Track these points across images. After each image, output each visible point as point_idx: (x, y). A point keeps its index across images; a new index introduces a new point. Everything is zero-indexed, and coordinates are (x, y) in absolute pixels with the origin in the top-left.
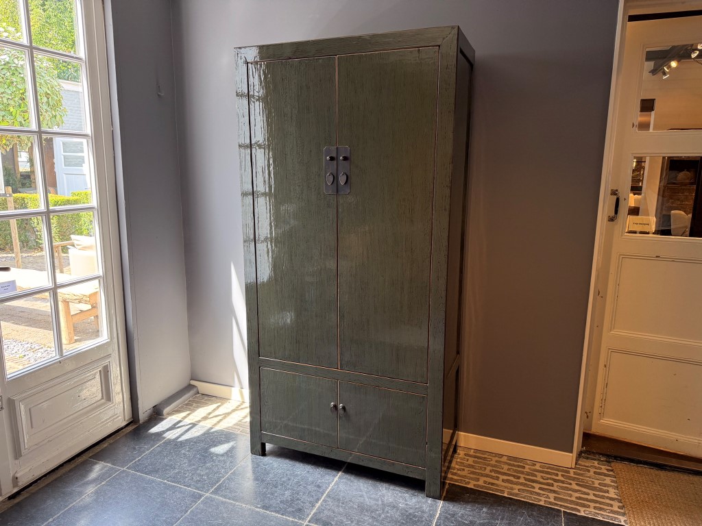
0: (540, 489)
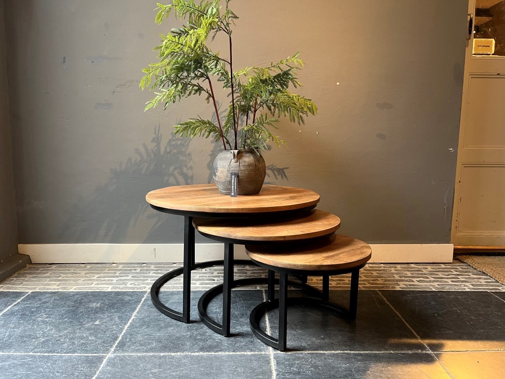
0: (452, 281)
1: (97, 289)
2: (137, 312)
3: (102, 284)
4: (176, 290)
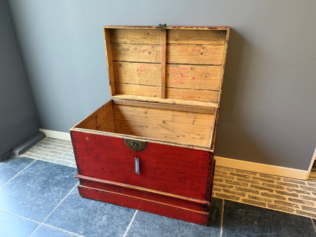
1: (66, 164)
3: (71, 160)
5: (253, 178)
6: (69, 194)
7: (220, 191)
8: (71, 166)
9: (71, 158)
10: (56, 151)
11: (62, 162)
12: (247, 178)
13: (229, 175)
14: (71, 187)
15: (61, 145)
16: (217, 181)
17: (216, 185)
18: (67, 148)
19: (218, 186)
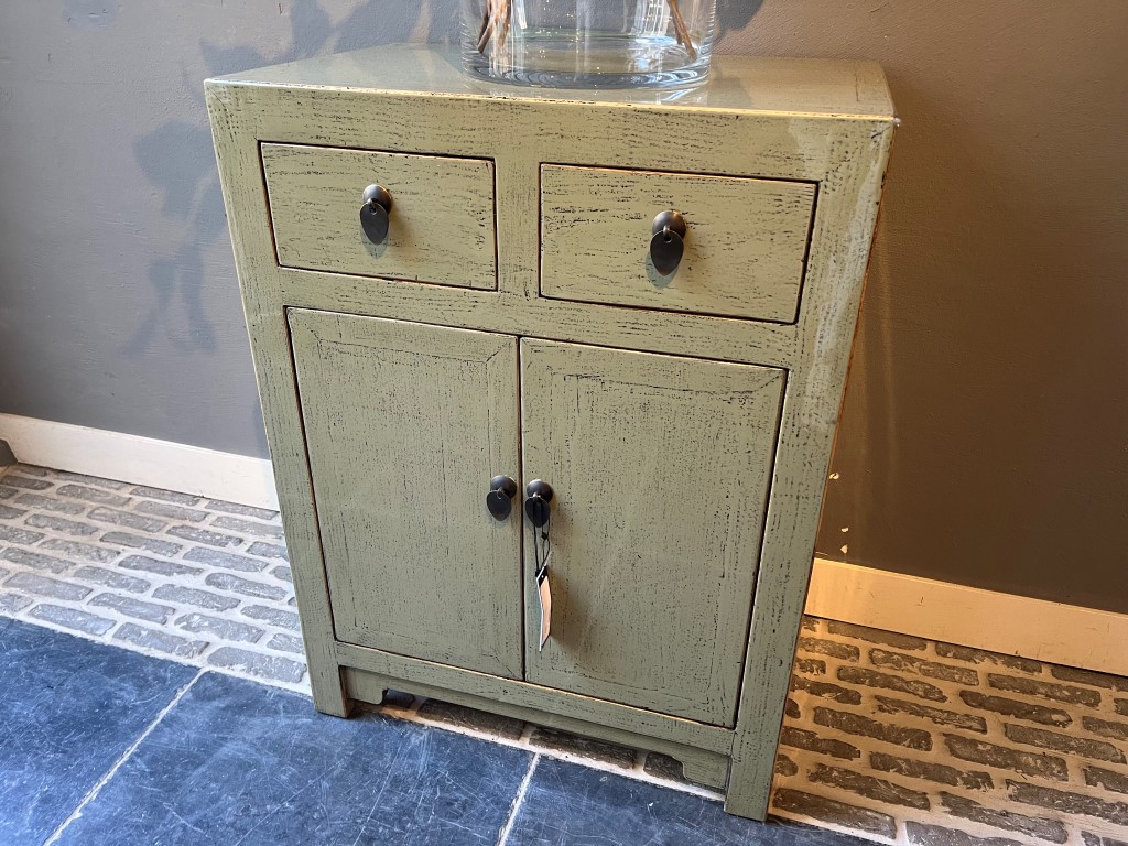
1: (82, 629)
2: (103, 789)
3: (110, 601)
4: (277, 683)
5: (1088, 723)
6: (77, 814)
7: (927, 806)
8: (107, 639)
9: (110, 590)
10: (38, 551)
11: (61, 619)
12: (1055, 723)
13: (955, 705)
14: (90, 773)
15: (69, 517)
16: (898, 743)
17: (900, 771)
18: (102, 534)
19: (912, 774)
